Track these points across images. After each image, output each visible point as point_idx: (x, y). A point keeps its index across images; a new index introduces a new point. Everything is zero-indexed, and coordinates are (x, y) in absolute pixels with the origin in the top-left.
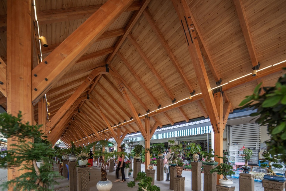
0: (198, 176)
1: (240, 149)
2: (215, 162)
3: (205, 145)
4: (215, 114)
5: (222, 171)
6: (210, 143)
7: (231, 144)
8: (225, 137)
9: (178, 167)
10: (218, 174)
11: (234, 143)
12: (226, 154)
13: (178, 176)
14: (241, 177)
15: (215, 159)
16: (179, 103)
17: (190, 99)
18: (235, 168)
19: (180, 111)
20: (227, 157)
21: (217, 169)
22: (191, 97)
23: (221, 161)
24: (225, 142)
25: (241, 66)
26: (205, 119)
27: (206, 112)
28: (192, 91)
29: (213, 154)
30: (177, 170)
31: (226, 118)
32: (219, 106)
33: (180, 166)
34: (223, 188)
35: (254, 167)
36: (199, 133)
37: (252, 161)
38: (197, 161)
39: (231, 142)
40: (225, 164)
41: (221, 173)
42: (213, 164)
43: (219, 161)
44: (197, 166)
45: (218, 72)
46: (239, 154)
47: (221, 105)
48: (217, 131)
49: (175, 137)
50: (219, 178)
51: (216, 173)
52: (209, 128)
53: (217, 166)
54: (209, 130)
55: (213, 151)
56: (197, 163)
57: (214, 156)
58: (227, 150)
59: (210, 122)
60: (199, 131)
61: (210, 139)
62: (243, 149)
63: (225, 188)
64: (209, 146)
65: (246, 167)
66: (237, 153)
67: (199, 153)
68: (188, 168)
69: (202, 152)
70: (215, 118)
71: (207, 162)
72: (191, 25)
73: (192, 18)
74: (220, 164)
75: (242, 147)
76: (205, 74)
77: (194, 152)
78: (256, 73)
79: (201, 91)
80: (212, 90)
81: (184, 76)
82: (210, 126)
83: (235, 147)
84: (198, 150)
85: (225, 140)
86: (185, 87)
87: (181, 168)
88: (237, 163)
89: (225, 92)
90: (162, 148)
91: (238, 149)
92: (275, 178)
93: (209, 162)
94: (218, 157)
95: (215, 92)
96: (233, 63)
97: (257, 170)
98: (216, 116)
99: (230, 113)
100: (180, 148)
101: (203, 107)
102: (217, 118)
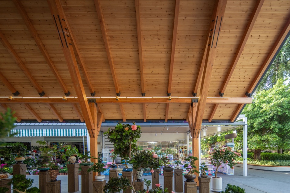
0: (76, 177)
1: (110, 151)
2: (91, 163)
3: (80, 148)
4: (91, 121)
5: (97, 169)
6: (86, 146)
7: (104, 147)
8: (99, 141)
9: (52, 171)
10: (94, 172)
11: (106, 147)
12: (100, 156)
13: (52, 181)
14: (111, 172)
15: (91, 160)
16: (49, 98)
17: (65, 99)
18: (107, 167)
19: (51, 108)
20: (101, 158)
21: (93, 168)
22: (66, 97)
23: (97, 161)
24: (99, 145)
25: (109, 88)
26: (81, 122)
27: (82, 117)
28: (67, 92)
29: (89, 155)
30: (51, 174)
31: (100, 126)
32: (94, 114)
33: (55, 169)
34: (98, 182)
35: (119, 165)
36: (74, 135)
37: (118, 160)
38: (74, 163)
39: (104, 146)
40: (100, 163)
41: (97, 171)
42: (89, 165)
43: (95, 161)
44: (74, 168)
45: (92, 84)
46: (109, 156)
47: (96, 114)
48: (92, 136)
49: (42, 137)
50: (95, 175)
51: (92, 172)
52: (84, 131)
53: (93, 165)
54: (84, 133)
55: (90, 153)
56: (74, 165)
57: (90, 157)
58: (100, 152)
59: (86, 126)
60: (74, 133)
61: (86, 141)
62: (112, 151)
63: (100, 182)
64: (85, 149)
65: (114, 165)
66: (108, 154)
67: (76, 155)
68: (62, 172)
69: (79, 154)
70: (90, 124)
71: (84, 163)
72: (66, 29)
73: (66, 21)
74: (96, 164)
75: (112, 150)
76: (81, 83)
77: (70, 154)
78: (118, 99)
79: (76, 95)
80: (87, 99)
81: (56, 72)
82: (86, 130)
83: (107, 150)
84: (75, 152)
85: (99, 143)
86: (57, 84)
87: (55, 172)
88: (108, 163)
89: (98, 104)
90: (24, 150)
91: (109, 151)
92: (128, 170)
93: (86, 162)
94: (94, 158)
95: (90, 101)
96: (104, 84)
97: (121, 167)
98: (91, 123)
99: (103, 122)
100: (54, 150)
101: (79, 111)
102: (92, 125)
